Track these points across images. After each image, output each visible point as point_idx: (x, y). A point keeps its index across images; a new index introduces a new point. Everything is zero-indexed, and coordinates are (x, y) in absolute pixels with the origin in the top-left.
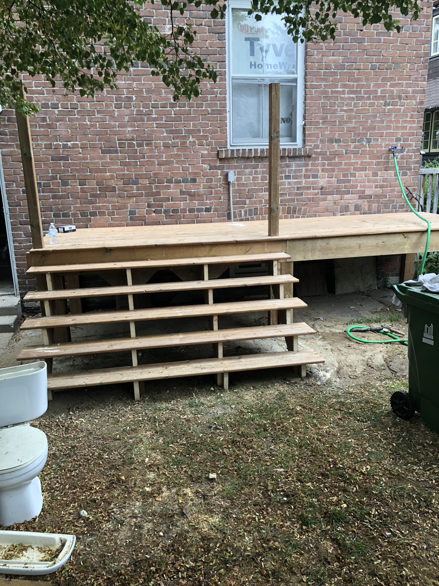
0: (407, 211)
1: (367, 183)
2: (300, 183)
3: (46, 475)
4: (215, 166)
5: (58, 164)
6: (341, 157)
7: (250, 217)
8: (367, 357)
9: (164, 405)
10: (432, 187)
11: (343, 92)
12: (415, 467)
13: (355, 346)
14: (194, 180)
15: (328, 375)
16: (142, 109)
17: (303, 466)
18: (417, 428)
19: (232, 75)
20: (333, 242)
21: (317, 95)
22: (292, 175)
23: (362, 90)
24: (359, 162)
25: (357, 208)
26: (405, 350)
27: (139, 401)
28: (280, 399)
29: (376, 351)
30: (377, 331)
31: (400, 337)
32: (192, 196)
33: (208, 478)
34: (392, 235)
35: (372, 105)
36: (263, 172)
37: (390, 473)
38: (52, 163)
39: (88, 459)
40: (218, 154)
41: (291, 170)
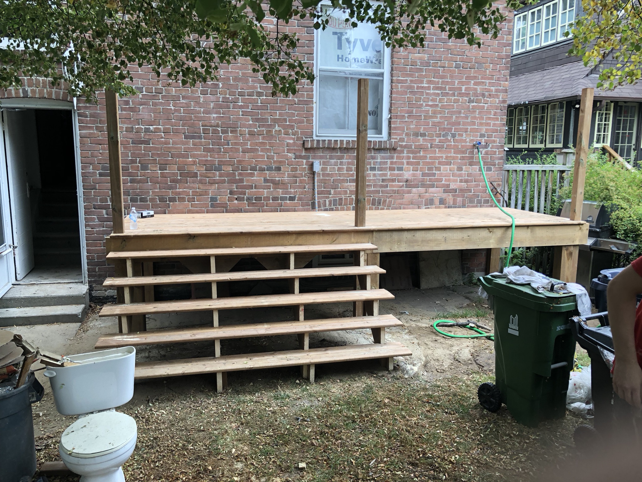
0: (491, 206)
1: (451, 177)
2: (385, 175)
3: (128, 466)
4: (300, 156)
5: (139, 148)
6: (425, 151)
7: (334, 207)
8: (454, 352)
9: (248, 397)
10: (516, 182)
11: (429, 88)
12: (502, 457)
13: (442, 340)
14: (278, 169)
15: (416, 369)
16: (228, 96)
17: (393, 456)
18: (504, 420)
19: (320, 67)
20: (419, 234)
21: (403, 89)
22: (377, 167)
23: (447, 86)
24: (444, 156)
25: (442, 202)
26: (492, 344)
27: (221, 393)
28: (368, 392)
29: (463, 346)
30: (463, 326)
31: (486, 332)
32: (276, 184)
33: (298, 468)
34: (478, 230)
35: (456, 101)
36: (349, 163)
37: (478, 462)
38: (133, 146)
39: (172, 450)
40: (304, 143)
41: (377, 162)
